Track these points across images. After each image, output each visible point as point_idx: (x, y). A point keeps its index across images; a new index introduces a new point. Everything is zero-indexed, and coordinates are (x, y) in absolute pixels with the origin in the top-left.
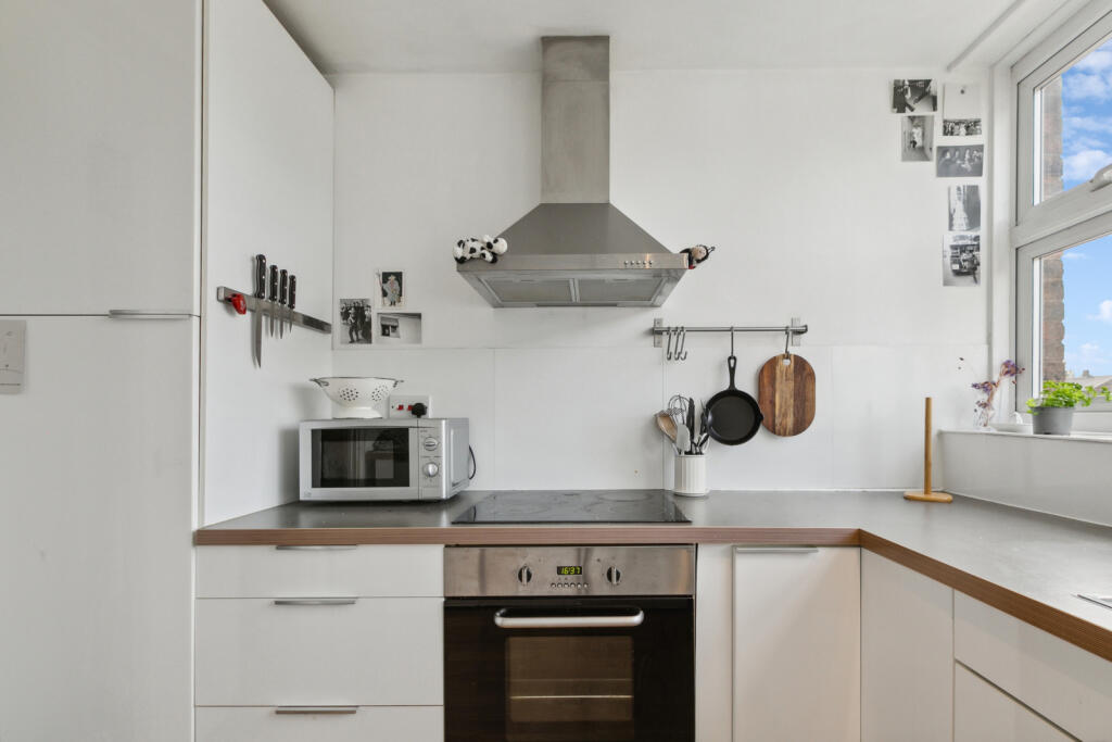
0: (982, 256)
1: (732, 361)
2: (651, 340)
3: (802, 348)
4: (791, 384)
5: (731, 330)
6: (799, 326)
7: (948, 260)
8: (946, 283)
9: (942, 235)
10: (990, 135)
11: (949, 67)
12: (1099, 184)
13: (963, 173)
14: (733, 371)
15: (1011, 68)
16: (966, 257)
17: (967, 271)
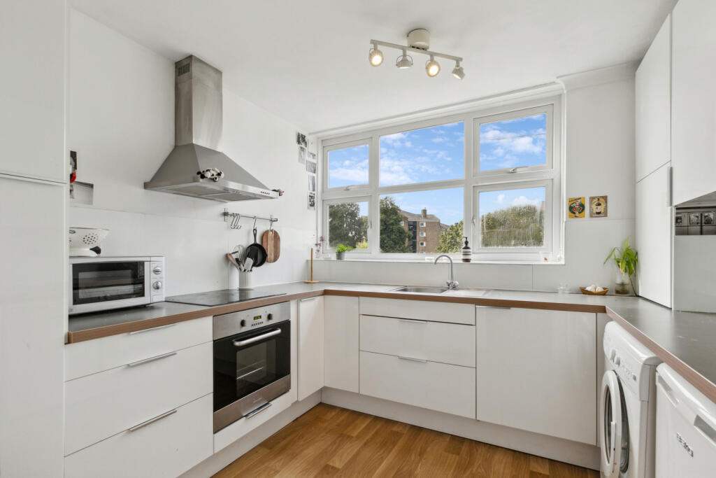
0: (315, 200)
1: (255, 231)
2: (223, 217)
3: (275, 227)
4: (273, 241)
5: (254, 218)
6: (274, 217)
7: (309, 200)
8: (308, 208)
9: (307, 191)
10: (317, 162)
11: (310, 134)
12: (347, 189)
13: (311, 171)
14: (255, 235)
15: (322, 141)
16: (312, 200)
17: (312, 205)
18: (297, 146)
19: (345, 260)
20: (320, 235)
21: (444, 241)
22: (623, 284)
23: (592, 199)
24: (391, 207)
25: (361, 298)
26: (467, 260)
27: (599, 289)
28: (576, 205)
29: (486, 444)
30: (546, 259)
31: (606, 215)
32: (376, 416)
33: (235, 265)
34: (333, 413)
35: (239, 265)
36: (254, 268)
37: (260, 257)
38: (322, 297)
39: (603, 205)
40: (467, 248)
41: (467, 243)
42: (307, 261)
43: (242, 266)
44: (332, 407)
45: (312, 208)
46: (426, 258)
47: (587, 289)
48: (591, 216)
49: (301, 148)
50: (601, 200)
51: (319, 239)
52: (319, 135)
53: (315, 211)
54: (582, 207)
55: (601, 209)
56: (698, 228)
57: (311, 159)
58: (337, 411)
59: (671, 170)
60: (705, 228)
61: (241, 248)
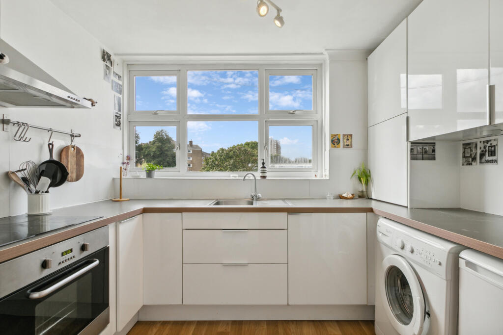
0: (121, 120)
1: (51, 146)
3: (77, 142)
4: (75, 158)
5: (50, 130)
6: (76, 133)
7: (115, 120)
8: (114, 127)
9: (112, 111)
10: (123, 83)
11: (115, 54)
12: (156, 113)
13: (117, 92)
14: (51, 151)
15: (128, 65)
16: (118, 120)
17: (118, 125)
18: (102, 63)
19: (155, 177)
20: (126, 154)
21: (207, 164)
22: (362, 192)
23: (344, 135)
24: (165, 137)
25: (184, 214)
26: (264, 177)
27: (350, 196)
28: (335, 139)
29: (293, 321)
30: (316, 176)
31: (351, 147)
32: (198, 321)
33: (21, 185)
34: (155, 330)
35: (28, 185)
36: (51, 188)
37: (59, 176)
38: (141, 215)
39: (350, 140)
40: (263, 167)
41: (263, 163)
42: (114, 179)
43: (32, 187)
44: (152, 323)
45: (118, 128)
46: (231, 175)
47: (343, 195)
48: (344, 147)
49: (107, 66)
50: (349, 137)
51: (125, 158)
52: (124, 57)
53: (121, 131)
54: (339, 140)
55: (349, 143)
56: (420, 156)
57: (116, 79)
58: (158, 325)
59: (408, 118)
60: (425, 156)
61: (31, 165)
